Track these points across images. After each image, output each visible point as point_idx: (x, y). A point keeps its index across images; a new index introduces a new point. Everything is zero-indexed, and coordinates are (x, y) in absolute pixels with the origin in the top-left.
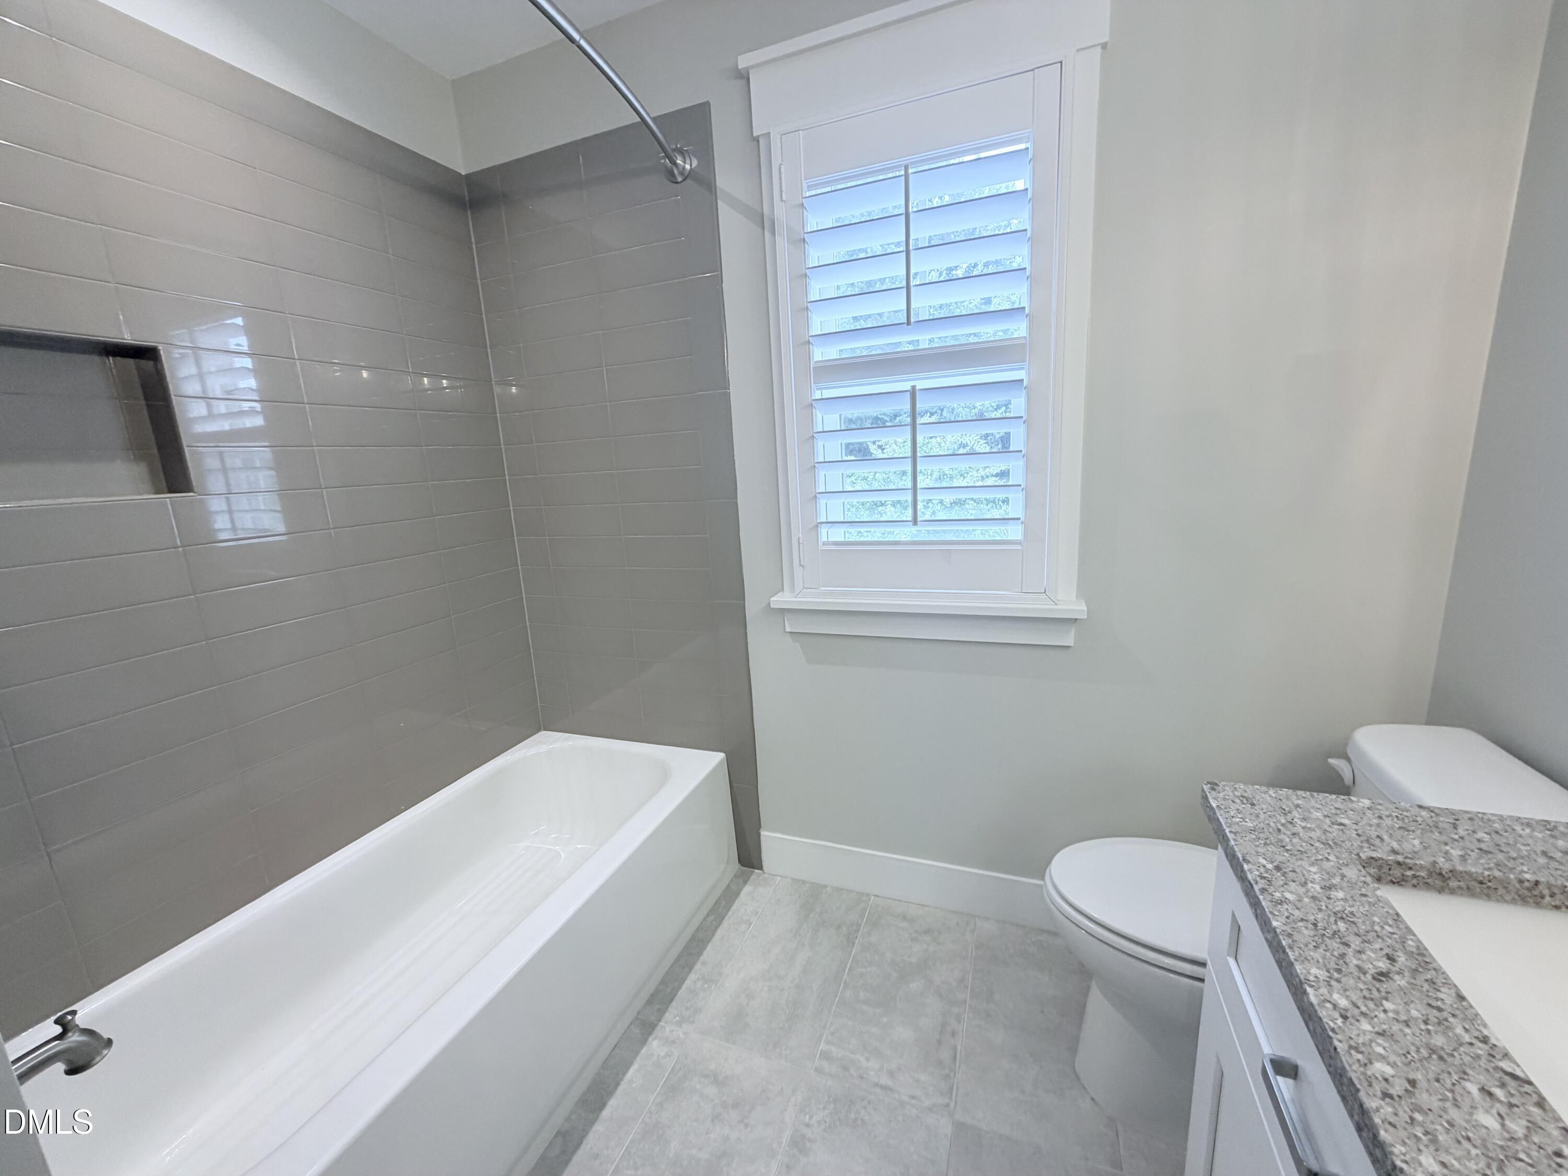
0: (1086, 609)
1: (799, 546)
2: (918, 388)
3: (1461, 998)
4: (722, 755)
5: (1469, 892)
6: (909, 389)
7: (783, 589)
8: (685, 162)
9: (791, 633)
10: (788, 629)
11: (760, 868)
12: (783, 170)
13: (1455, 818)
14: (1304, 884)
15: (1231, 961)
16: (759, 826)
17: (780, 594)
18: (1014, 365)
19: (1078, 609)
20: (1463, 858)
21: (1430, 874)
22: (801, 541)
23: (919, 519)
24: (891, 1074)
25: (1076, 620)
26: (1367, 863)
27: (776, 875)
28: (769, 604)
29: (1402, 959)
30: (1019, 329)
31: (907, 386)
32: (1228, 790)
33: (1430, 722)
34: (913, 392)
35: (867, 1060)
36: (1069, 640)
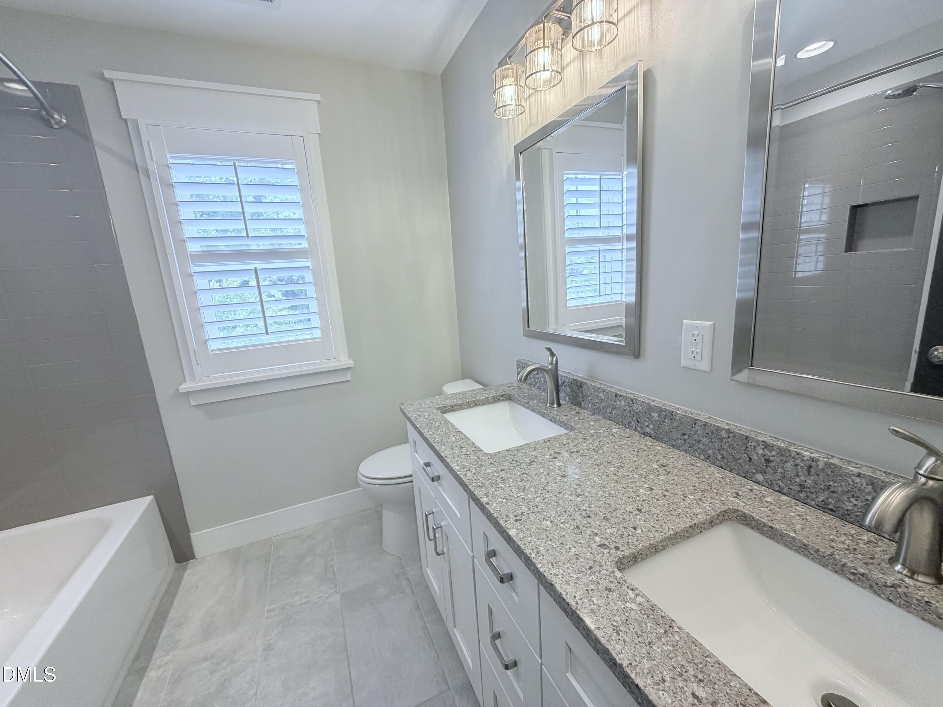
0: (353, 362)
1: (195, 354)
2: (258, 268)
3: (452, 424)
4: (151, 497)
5: (459, 409)
6: (253, 268)
7: (185, 381)
8: (61, 117)
9: (194, 406)
10: (193, 404)
11: (193, 557)
12: (151, 144)
13: (456, 394)
14: (424, 417)
15: (415, 454)
16: (189, 532)
17: (184, 384)
18: (306, 260)
19: (349, 363)
20: (456, 401)
21: (451, 407)
22: (196, 351)
23: (269, 331)
24: (307, 597)
25: (350, 368)
26: (438, 409)
27: (207, 557)
28: (178, 390)
29: (443, 422)
30: (305, 245)
31: (252, 267)
32: (406, 404)
33: (463, 379)
34: (256, 269)
35: (293, 599)
36: (348, 377)
